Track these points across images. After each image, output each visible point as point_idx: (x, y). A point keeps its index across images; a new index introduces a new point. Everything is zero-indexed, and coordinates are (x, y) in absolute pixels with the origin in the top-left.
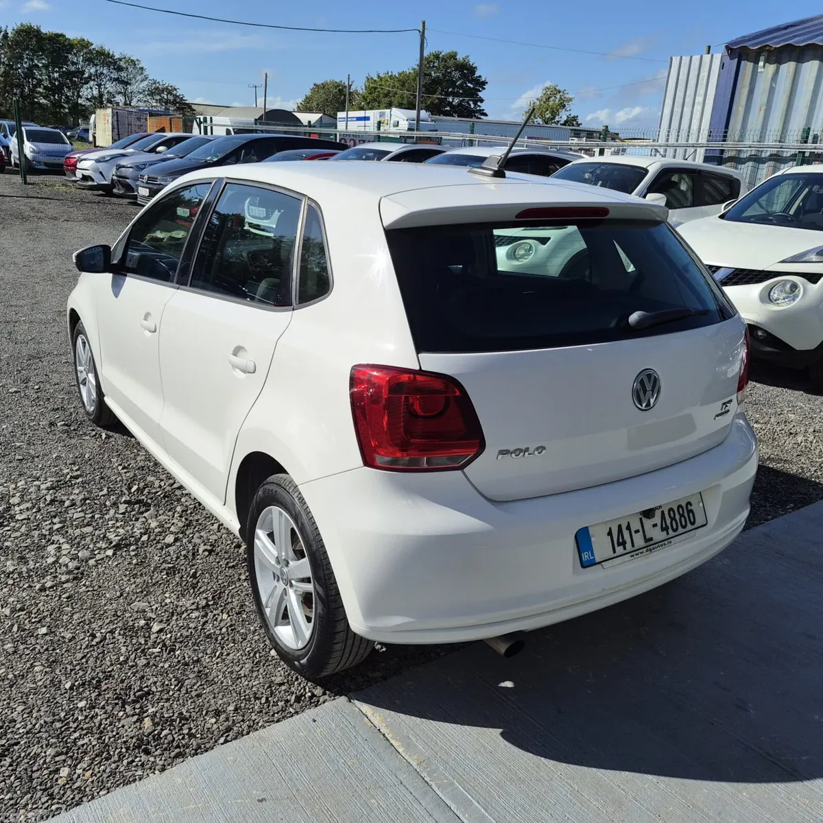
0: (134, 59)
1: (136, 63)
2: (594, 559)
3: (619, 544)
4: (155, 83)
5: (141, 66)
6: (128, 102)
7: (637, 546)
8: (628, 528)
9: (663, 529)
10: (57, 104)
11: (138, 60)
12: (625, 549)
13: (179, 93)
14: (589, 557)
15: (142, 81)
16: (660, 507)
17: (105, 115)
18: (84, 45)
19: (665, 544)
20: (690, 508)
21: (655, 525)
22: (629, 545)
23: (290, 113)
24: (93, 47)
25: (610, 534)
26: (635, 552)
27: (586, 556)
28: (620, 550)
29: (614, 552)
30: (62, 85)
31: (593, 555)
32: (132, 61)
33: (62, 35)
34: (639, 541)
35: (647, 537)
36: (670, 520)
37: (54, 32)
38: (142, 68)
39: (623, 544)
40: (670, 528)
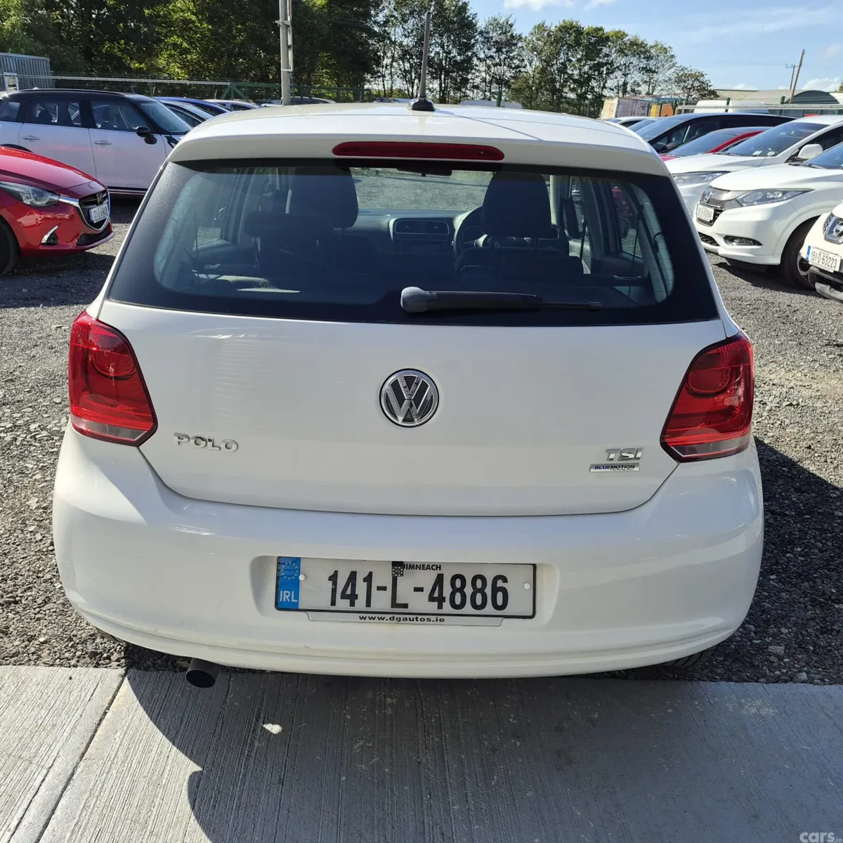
0: (666, 46)
1: (668, 49)
2: (298, 603)
3: (344, 596)
4: (682, 70)
5: (672, 54)
6: (651, 92)
7: (374, 607)
8: (368, 579)
9: (431, 599)
10: (582, 97)
11: (670, 47)
12: (352, 604)
13: (706, 78)
14: (290, 598)
15: (669, 69)
16: (439, 567)
17: (611, 104)
18: (620, 35)
19: (430, 620)
20: (500, 583)
21: (420, 590)
22: (360, 603)
23: (828, 94)
24: (627, 38)
25: (334, 578)
26: (369, 614)
27: (285, 596)
28: (343, 604)
29: (333, 603)
30: (589, 78)
31: (297, 597)
32: (665, 49)
33: (601, 29)
34: (381, 601)
35: (399, 601)
36: (451, 590)
37: (594, 27)
38: (673, 56)
39: (353, 598)
40: (447, 600)
